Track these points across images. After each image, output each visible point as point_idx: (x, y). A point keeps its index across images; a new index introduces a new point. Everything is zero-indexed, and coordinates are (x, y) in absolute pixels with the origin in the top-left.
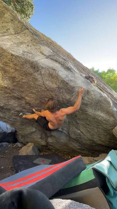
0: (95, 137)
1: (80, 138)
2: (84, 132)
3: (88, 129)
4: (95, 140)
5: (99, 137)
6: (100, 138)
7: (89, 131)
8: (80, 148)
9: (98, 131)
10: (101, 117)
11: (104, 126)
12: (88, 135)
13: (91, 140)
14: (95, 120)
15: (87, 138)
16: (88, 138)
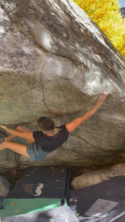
0: (103, 143)
1: (79, 147)
2: (87, 139)
3: (94, 135)
4: (103, 146)
5: (109, 142)
6: (111, 143)
7: (94, 137)
8: (76, 158)
9: (109, 135)
10: (118, 122)
11: (120, 130)
12: (93, 142)
13: (96, 147)
14: (108, 125)
15: (90, 146)
16: (92, 145)
